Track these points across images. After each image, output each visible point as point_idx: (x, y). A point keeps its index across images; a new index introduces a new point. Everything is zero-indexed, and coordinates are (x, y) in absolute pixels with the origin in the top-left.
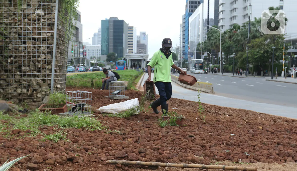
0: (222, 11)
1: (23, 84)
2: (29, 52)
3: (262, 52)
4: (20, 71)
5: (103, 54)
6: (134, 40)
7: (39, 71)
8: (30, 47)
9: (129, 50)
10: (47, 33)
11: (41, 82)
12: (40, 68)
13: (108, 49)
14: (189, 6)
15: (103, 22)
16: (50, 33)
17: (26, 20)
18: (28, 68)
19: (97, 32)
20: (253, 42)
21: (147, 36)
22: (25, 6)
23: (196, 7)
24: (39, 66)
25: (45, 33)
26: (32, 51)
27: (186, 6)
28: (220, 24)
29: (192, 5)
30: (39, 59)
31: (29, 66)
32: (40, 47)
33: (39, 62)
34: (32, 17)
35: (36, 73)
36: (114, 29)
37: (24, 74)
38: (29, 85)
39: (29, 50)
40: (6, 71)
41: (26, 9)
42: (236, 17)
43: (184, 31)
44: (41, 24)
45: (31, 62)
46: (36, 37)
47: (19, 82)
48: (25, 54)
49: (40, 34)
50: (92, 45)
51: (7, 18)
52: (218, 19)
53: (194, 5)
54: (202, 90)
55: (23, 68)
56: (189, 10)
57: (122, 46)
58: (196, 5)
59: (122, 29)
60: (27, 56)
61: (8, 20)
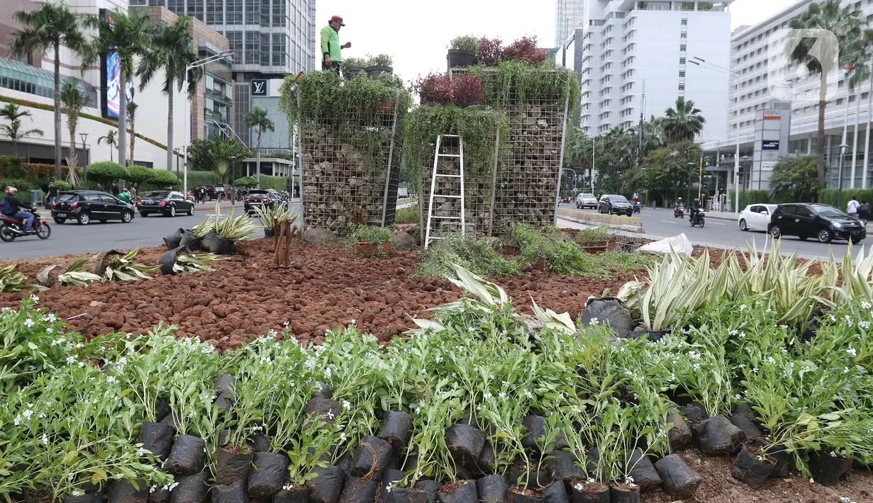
0: (587, 105)
2: (528, 175)
3: (668, 170)
4: (516, 199)
7: (540, 200)
8: (529, 168)
12: (540, 196)
16: (554, 150)
17: (526, 133)
18: (525, 196)
20: (652, 155)
22: (525, 116)
24: (540, 193)
25: (549, 149)
26: (532, 174)
30: (541, 184)
31: (527, 193)
32: (541, 168)
33: (539, 187)
34: (533, 129)
35: (535, 202)
37: (519, 203)
39: (528, 172)
41: (526, 119)
42: (632, 112)
44: (544, 139)
45: (530, 187)
46: (537, 154)
47: (513, 213)
48: (523, 176)
49: (542, 151)
55: (520, 196)
60: (526, 180)
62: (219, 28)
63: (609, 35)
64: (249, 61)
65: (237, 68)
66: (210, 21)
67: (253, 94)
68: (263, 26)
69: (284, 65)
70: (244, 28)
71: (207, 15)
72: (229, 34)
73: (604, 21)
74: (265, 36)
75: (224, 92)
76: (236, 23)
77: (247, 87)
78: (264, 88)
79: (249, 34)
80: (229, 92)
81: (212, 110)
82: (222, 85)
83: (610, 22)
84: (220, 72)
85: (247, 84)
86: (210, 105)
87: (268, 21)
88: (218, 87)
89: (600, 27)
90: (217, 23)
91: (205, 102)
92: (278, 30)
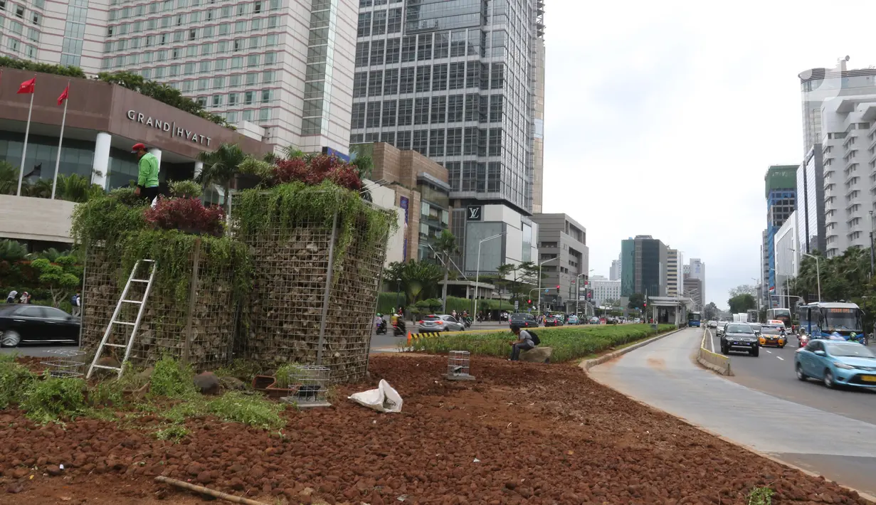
0: (832, 224)
1: (283, 349)
2: (293, 304)
4: (282, 330)
5: (623, 295)
6: (678, 273)
7: (304, 332)
8: (295, 296)
9: (670, 289)
10: (319, 276)
11: (306, 349)
12: (305, 327)
13: (634, 288)
14: (774, 215)
15: (626, 244)
16: (322, 276)
17: (294, 257)
18: (290, 327)
19: (618, 259)
21: (703, 265)
22: (293, 240)
23: (786, 217)
24: (305, 325)
25: (315, 276)
26: (298, 302)
27: (769, 216)
28: (829, 246)
29: (779, 213)
30: (306, 314)
31: (292, 323)
32: (308, 297)
33: (305, 317)
34: (300, 254)
35: (299, 333)
36: (644, 254)
37: (285, 334)
38: (292, 351)
39: (294, 300)
40: (264, 328)
41: (294, 243)
42: (860, 234)
43: (767, 257)
44: (311, 264)
45: (296, 317)
46: (304, 282)
47: (279, 345)
49: (308, 277)
50: (609, 280)
51: (271, 255)
52: (825, 236)
53: (782, 213)
54: (716, 368)
55: (285, 326)
56: (774, 222)
57: (658, 283)
58: (786, 213)
59: (658, 254)
60: (291, 309)
61: (272, 257)
62: (439, 159)
63: (852, 147)
64: (466, 188)
65: (454, 195)
66: (432, 153)
67: (468, 219)
68: (480, 155)
69: (498, 191)
70: (462, 158)
71: (447, 147)
72: (449, 165)
73: (845, 134)
74: (482, 165)
75: (440, 218)
76: (455, 155)
77: (463, 213)
78: (479, 213)
79: (466, 163)
80: (446, 217)
81: (427, 234)
82: (439, 211)
83: (853, 133)
84: (437, 199)
85: (463, 209)
86: (425, 229)
87: (485, 151)
88: (434, 214)
89: (843, 140)
90: (438, 155)
91: (420, 228)
92: (494, 159)
